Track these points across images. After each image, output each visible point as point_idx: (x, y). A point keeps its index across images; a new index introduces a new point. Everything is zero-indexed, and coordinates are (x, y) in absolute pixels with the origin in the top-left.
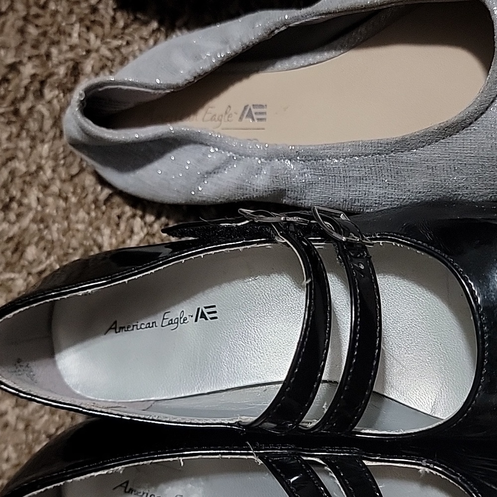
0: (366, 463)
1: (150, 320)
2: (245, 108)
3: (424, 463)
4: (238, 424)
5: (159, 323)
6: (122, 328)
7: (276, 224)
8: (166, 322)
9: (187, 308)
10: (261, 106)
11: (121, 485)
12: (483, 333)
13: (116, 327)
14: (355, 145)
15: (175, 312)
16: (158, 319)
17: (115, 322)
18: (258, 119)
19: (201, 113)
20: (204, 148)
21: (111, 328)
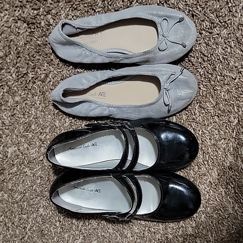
0: (135, 176)
1: (80, 146)
2: (100, 93)
3: (147, 175)
4: (108, 169)
5: (82, 147)
6: (72, 149)
7: (116, 126)
8: (84, 147)
9: (90, 143)
10: (104, 93)
11: (73, 187)
12: (159, 148)
13: (70, 148)
14: (129, 106)
15: (86, 144)
16: (82, 146)
17: (71, 147)
18: (104, 96)
19: (88, 93)
20: (91, 103)
21: (70, 149)
